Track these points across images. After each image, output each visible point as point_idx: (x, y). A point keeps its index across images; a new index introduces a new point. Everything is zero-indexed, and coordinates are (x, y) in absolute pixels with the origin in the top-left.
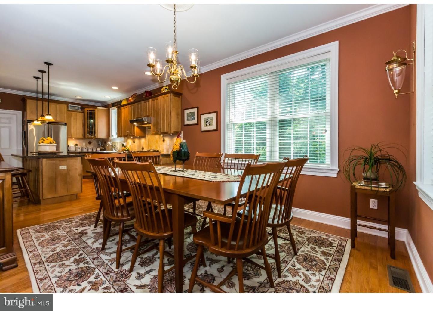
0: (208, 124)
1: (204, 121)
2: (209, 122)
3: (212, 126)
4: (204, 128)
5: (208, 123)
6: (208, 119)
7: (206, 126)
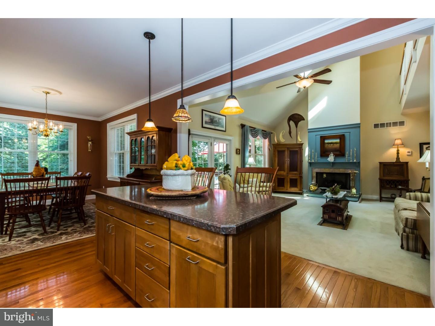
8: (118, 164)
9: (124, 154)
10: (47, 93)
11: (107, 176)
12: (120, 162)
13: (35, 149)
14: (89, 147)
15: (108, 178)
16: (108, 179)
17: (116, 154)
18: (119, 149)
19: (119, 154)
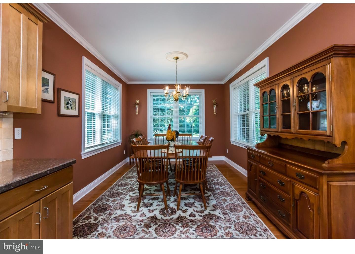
0: (70, 107)
1: (65, 100)
2: (71, 104)
3: (74, 110)
4: (64, 111)
5: (69, 104)
6: (70, 100)
7: (66, 108)
8: (242, 127)
9: (249, 115)
10: (177, 59)
11: (230, 139)
12: (244, 125)
13: (177, 114)
14: (214, 110)
15: (231, 141)
16: (232, 143)
17: (238, 116)
18: (243, 109)
19: (242, 115)
